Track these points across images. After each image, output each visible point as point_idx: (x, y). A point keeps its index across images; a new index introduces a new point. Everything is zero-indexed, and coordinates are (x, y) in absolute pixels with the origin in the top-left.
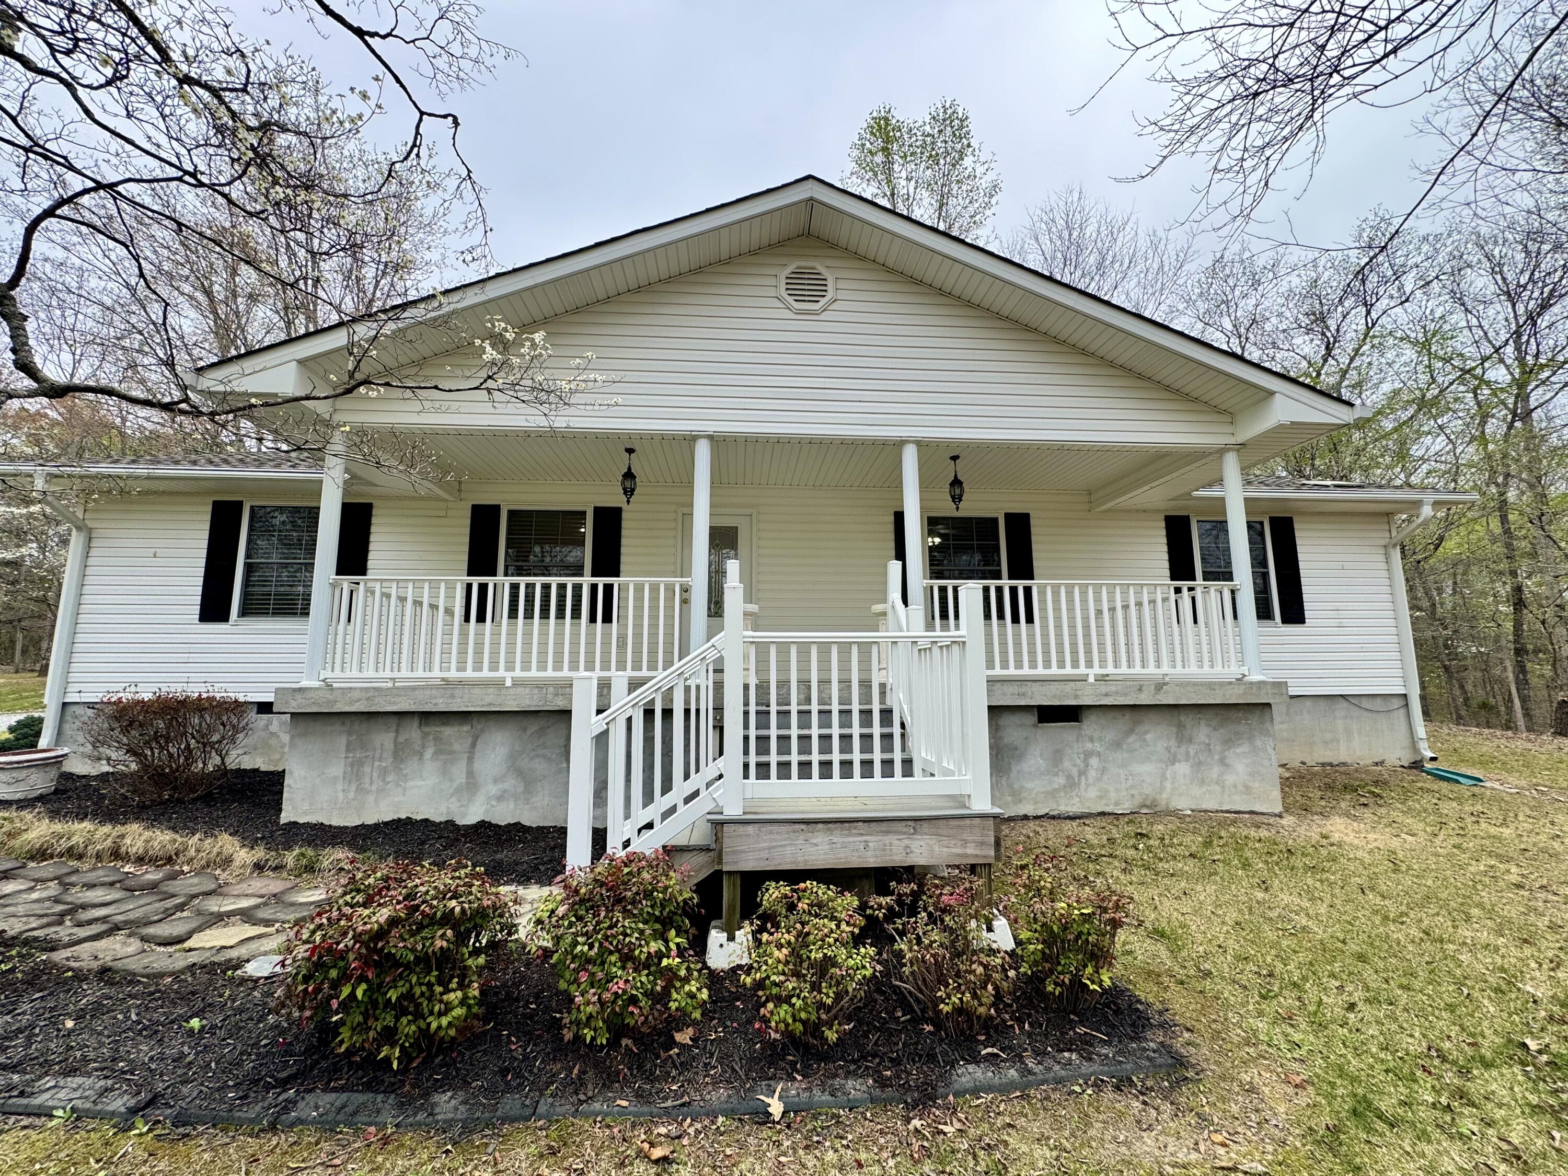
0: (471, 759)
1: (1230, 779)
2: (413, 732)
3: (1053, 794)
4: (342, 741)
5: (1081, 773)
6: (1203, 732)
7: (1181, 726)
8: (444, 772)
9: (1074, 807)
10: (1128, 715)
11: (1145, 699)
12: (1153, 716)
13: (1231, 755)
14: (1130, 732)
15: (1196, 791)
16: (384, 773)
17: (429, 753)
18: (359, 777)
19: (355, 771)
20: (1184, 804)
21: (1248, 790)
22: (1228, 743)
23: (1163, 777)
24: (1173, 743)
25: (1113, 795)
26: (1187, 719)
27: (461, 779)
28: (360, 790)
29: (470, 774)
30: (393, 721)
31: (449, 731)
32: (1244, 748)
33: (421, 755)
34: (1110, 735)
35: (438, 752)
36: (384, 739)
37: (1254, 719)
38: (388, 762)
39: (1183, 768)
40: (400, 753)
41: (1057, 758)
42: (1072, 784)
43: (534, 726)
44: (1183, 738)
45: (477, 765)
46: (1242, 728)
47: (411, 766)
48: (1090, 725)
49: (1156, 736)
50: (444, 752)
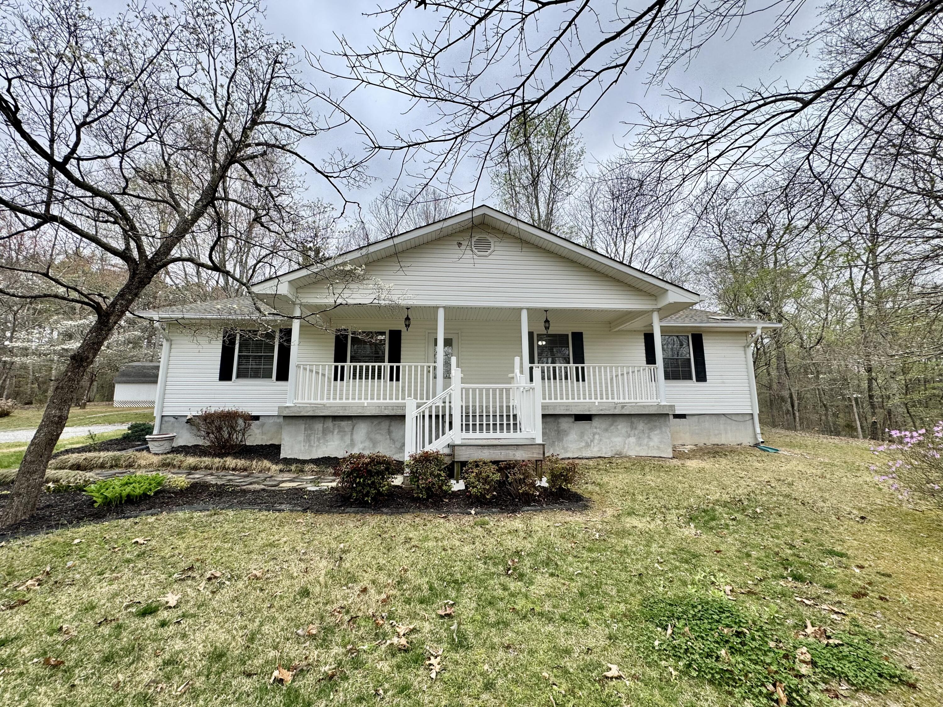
0: (352, 434)
1: (651, 444)
2: (329, 424)
3: (580, 449)
4: (303, 427)
5: (592, 441)
6: (641, 425)
7: (632, 423)
8: (342, 439)
9: (589, 455)
10: (611, 419)
11: (617, 412)
12: (621, 419)
13: (652, 435)
14: (612, 425)
15: (638, 449)
16: (319, 439)
17: (336, 432)
18: (309, 441)
19: (308, 439)
20: (633, 454)
21: (659, 448)
22: (651, 429)
23: (625, 443)
24: (629, 429)
25: (604, 450)
26: (635, 420)
27: (348, 442)
28: (310, 446)
29: (352, 440)
30: (322, 419)
31: (344, 423)
32: (657, 432)
33: (333, 433)
34: (604, 426)
35: (339, 431)
36: (319, 426)
37: (662, 420)
38: (320, 435)
39: (632, 440)
40: (325, 432)
41: (582, 435)
42: (588, 445)
43: (376, 422)
44: (633, 428)
45: (355, 437)
46: (657, 424)
47: (329, 437)
48: (595, 422)
49: (622, 427)
50: (342, 431)
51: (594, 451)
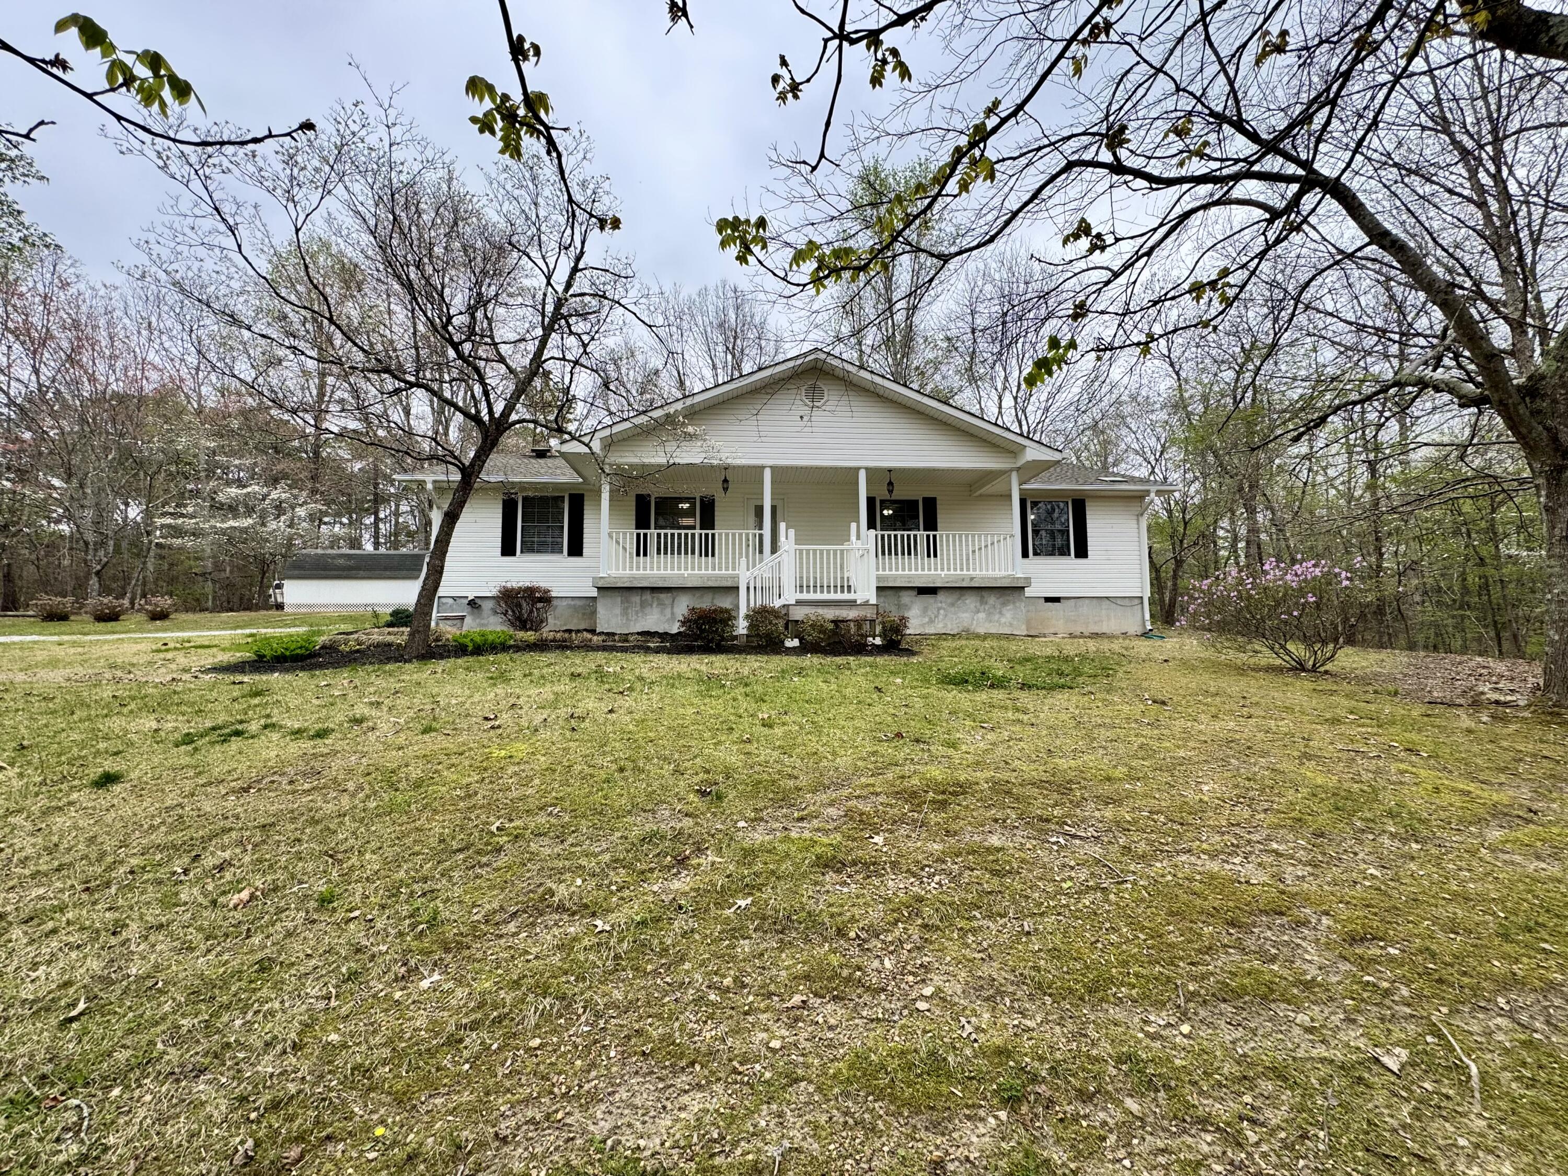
0: (672, 607)
1: (1003, 620)
2: (648, 596)
3: (923, 625)
4: (619, 599)
5: (936, 617)
6: (992, 599)
7: (982, 597)
8: (662, 612)
9: (932, 631)
10: (958, 592)
11: (964, 584)
12: (969, 592)
13: (1004, 610)
14: (959, 599)
15: (987, 625)
16: (637, 612)
17: (655, 606)
18: (627, 614)
19: (625, 612)
20: (982, 631)
21: (1011, 625)
22: (1004, 604)
23: (973, 619)
24: (978, 604)
25: (950, 626)
26: (984, 593)
27: (669, 615)
28: (628, 619)
29: (672, 614)
30: (640, 591)
31: (663, 596)
32: (1010, 607)
33: (652, 606)
34: (949, 600)
35: (658, 604)
36: (636, 599)
37: (1016, 594)
38: (638, 608)
39: (982, 615)
40: (643, 605)
41: (925, 610)
42: (931, 621)
43: (698, 594)
44: (983, 602)
45: (675, 610)
46: (1010, 597)
47: (648, 610)
48: (941, 596)
49: (971, 601)
50: (661, 604)
51: (938, 627)
